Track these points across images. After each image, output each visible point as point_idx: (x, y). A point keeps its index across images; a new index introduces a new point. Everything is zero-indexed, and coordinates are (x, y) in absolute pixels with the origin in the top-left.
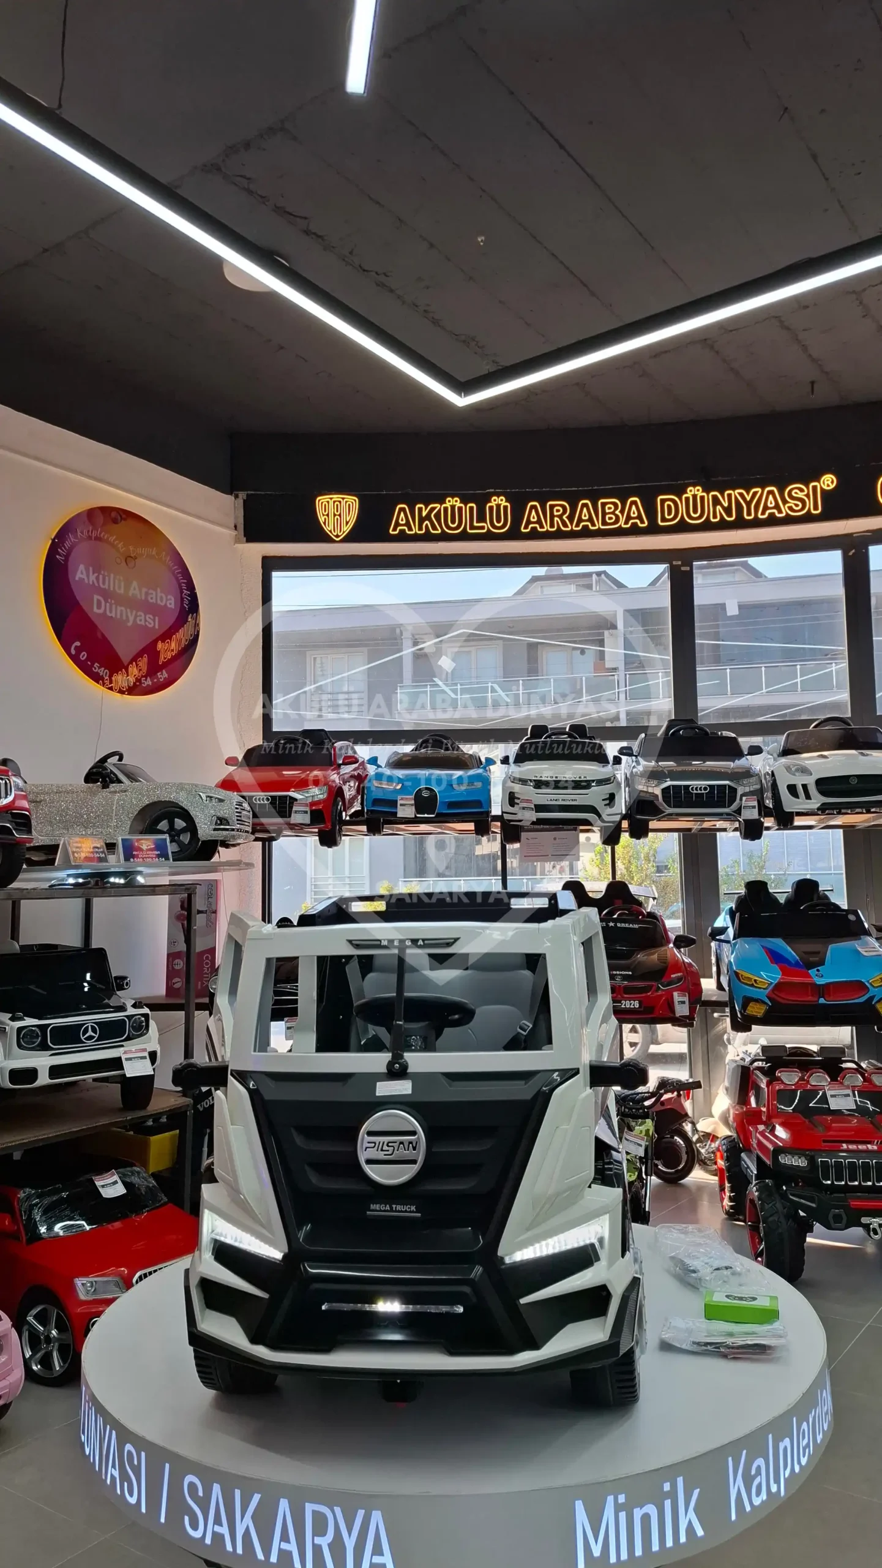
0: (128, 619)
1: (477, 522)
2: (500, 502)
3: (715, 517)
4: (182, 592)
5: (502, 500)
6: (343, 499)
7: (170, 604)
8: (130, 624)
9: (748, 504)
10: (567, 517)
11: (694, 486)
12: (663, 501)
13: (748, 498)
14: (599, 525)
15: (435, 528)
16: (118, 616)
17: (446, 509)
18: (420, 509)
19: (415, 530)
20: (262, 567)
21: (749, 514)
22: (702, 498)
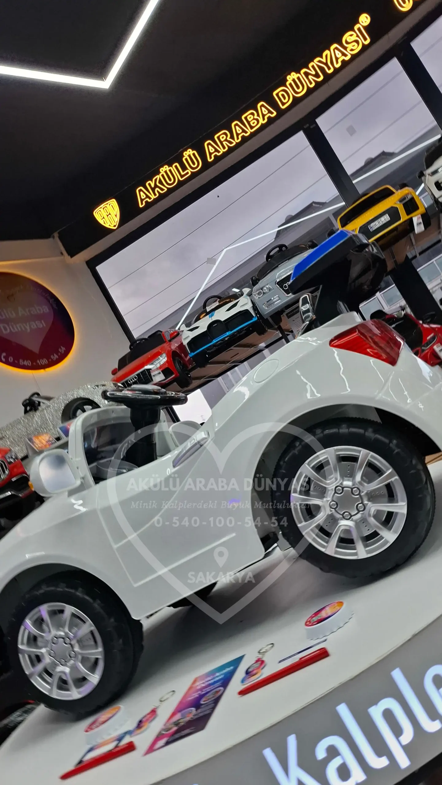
0: (26, 329)
1: (183, 171)
2: (189, 153)
3: (311, 83)
4: (49, 302)
5: (189, 151)
6: (107, 204)
7: (46, 310)
8: (29, 330)
9: (326, 64)
10: (230, 138)
11: (290, 74)
12: (277, 95)
13: (324, 60)
14: (249, 131)
15: (162, 190)
16: (20, 329)
17: (163, 176)
18: (150, 184)
19: (153, 197)
20: (89, 267)
21: (329, 69)
22: (298, 78)
